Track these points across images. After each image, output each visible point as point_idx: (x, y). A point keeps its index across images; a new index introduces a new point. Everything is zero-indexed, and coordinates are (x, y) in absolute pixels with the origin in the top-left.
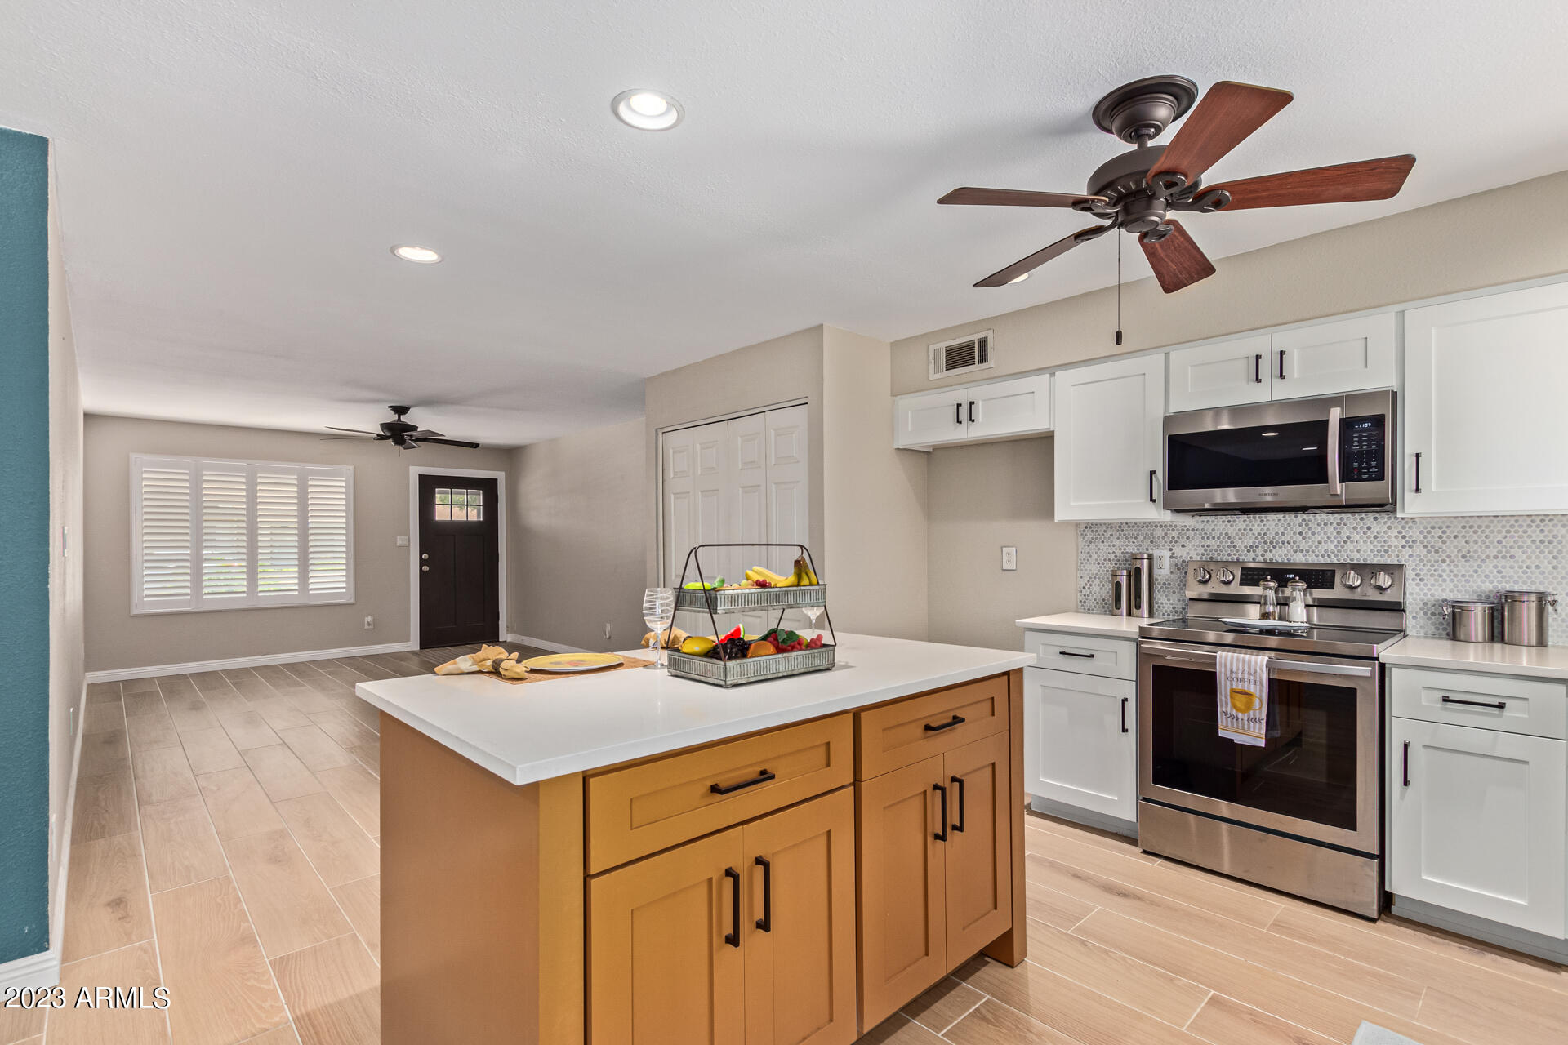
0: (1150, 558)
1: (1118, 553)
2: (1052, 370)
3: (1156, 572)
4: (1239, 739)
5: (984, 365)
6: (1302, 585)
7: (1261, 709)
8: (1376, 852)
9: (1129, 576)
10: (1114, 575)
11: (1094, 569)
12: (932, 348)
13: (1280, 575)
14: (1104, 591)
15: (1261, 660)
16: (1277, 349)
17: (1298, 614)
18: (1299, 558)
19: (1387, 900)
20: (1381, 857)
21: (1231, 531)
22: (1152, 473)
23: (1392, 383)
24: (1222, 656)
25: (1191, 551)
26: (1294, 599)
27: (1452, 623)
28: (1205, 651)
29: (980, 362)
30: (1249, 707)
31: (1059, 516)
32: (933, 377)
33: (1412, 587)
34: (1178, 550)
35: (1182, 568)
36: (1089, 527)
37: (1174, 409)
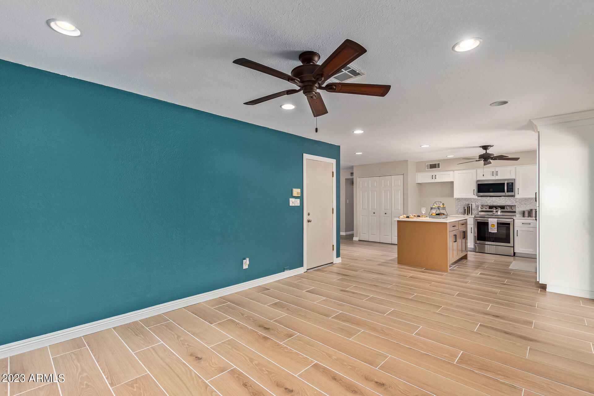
0: (471, 204)
1: (464, 204)
2: (454, 171)
3: (472, 207)
4: (492, 232)
5: (439, 168)
6: (500, 209)
7: (496, 227)
8: (513, 246)
9: (467, 208)
10: (464, 208)
11: (459, 207)
12: (426, 164)
13: (496, 207)
14: (462, 210)
15: (496, 220)
16: (496, 171)
17: (499, 213)
18: (499, 204)
19: (514, 253)
20: (514, 247)
21: (487, 200)
22: (474, 190)
23: (514, 178)
24: (489, 219)
25: (479, 203)
26: (498, 211)
27: (523, 214)
28: (486, 219)
29: (438, 168)
30: (494, 226)
31: (455, 197)
32: (426, 169)
33: (517, 209)
34: (476, 203)
35: (478, 207)
36: (458, 199)
37: (478, 179)
